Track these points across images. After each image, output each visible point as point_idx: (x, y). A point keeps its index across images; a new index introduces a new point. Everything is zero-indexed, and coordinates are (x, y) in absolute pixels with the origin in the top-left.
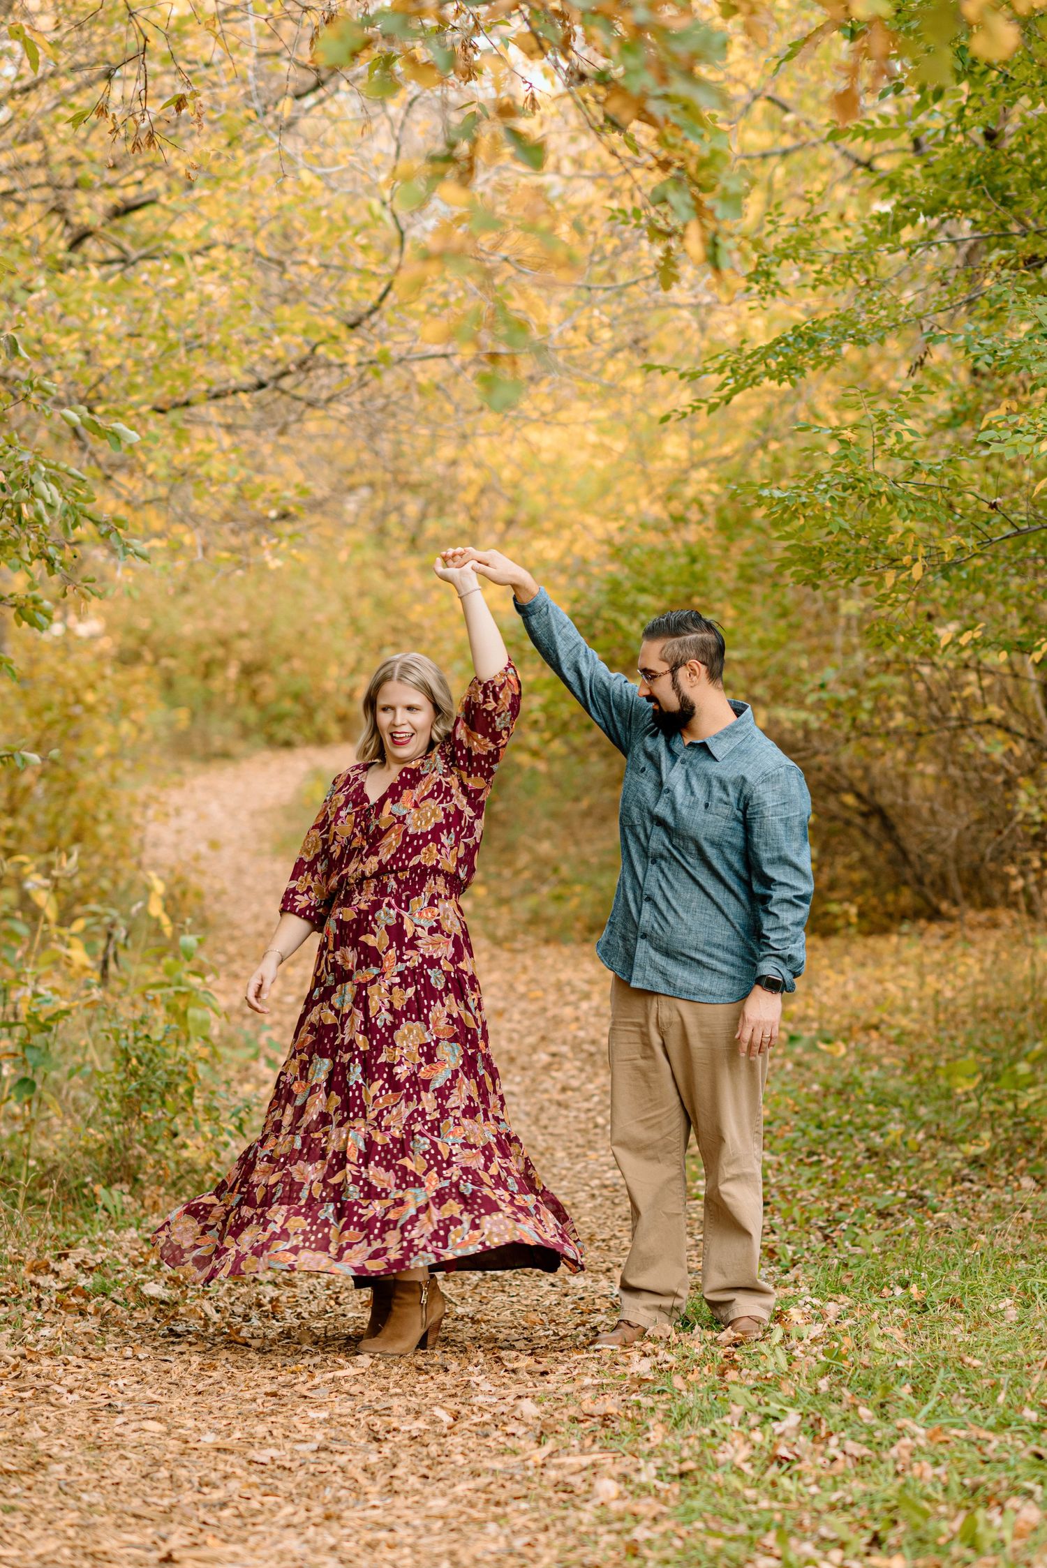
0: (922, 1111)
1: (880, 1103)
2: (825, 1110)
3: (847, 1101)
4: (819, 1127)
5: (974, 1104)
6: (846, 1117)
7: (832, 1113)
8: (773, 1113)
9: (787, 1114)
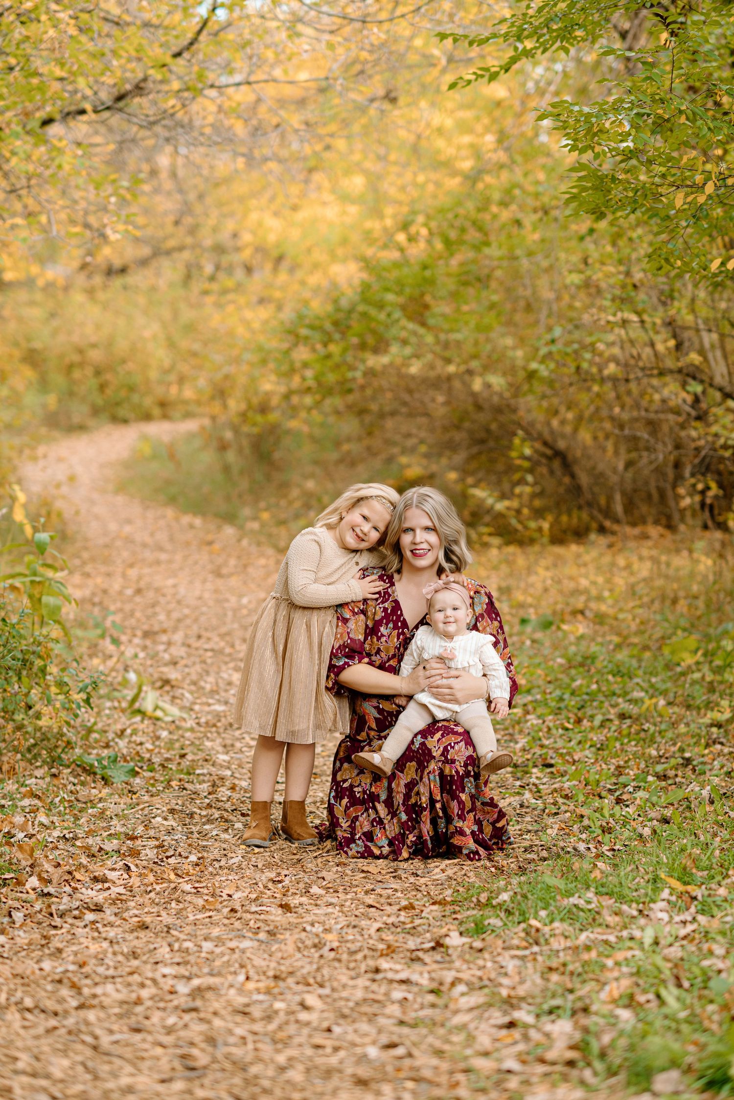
0: (653, 680)
1: (617, 673)
2: (573, 680)
3: (589, 671)
4: (573, 693)
5: (697, 676)
6: (594, 687)
7: (578, 683)
8: (528, 681)
9: (541, 682)
